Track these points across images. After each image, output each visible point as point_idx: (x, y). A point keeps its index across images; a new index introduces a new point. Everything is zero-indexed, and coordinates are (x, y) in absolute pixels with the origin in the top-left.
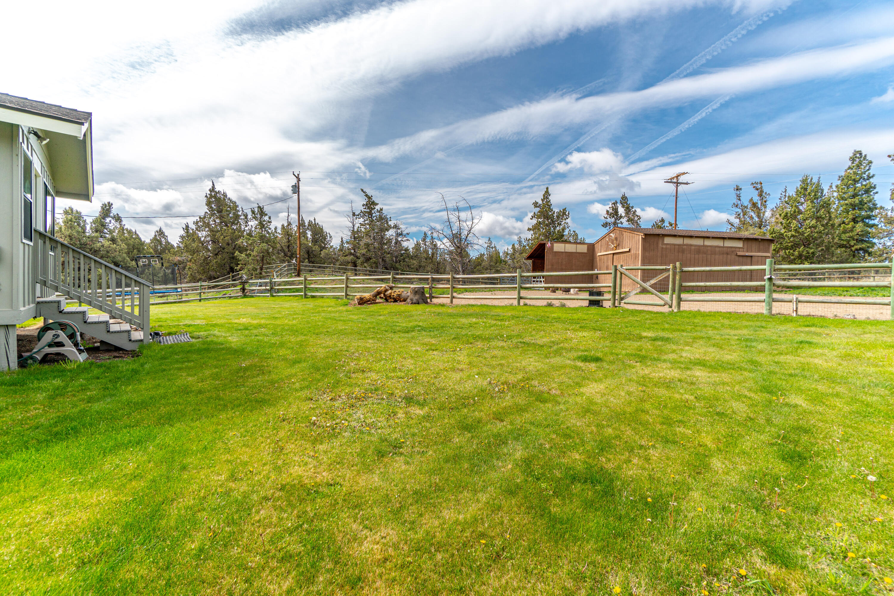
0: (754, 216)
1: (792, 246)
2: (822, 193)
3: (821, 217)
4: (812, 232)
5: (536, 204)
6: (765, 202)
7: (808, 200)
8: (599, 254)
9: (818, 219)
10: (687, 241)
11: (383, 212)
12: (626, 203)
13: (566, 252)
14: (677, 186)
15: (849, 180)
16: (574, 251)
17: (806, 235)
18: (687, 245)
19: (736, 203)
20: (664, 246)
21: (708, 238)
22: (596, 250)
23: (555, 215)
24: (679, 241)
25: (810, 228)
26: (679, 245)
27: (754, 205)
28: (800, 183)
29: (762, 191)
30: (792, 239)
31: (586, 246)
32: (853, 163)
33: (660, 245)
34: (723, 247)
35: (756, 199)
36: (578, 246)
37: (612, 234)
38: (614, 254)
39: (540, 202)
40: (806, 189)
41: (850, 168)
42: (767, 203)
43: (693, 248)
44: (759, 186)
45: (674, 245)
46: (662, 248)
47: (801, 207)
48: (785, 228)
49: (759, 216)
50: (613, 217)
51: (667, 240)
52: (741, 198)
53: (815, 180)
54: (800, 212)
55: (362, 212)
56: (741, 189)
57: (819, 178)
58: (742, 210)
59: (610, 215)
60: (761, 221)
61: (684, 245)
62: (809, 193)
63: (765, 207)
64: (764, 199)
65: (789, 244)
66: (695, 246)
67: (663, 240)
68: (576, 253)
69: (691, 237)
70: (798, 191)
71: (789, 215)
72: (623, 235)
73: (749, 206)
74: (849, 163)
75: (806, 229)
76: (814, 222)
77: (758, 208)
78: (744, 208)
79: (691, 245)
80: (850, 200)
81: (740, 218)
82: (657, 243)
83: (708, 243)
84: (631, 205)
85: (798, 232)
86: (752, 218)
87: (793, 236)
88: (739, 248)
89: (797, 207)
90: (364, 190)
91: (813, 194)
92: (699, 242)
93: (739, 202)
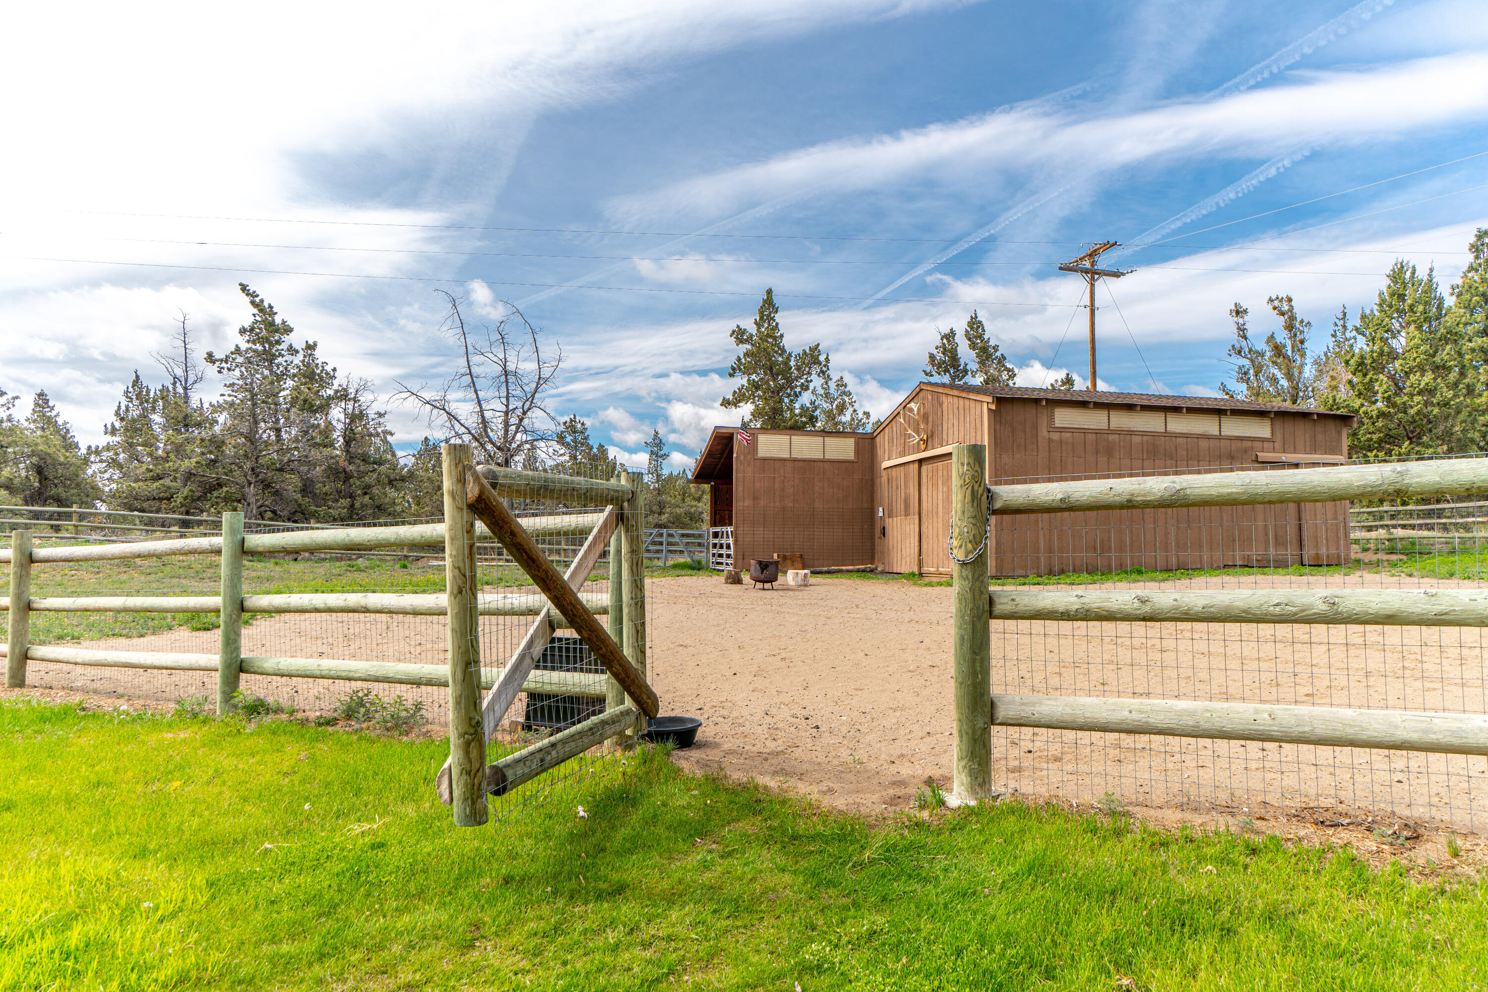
0: (1279, 375)
1: (1380, 441)
2: (1440, 307)
3: (1444, 367)
4: (1426, 404)
5: (740, 335)
6: (1302, 342)
7: (1408, 324)
8: (886, 464)
9: (1441, 369)
10: (1121, 420)
11: (317, 353)
12: (980, 337)
13: (795, 460)
14: (1093, 279)
15: (1473, 295)
16: (818, 455)
17: (1412, 412)
18: (1119, 432)
19: (1237, 346)
20: (1055, 436)
21: (1176, 410)
22: (880, 452)
23: (792, 363)
24: (1095, 420)
25: (1420, 393)
26: (1097, 432)
27: (1278, 350)
28: (1389, 282)
29: (1292, 318)
30: (1380, 424)
31: (850, 442)
32: (1477, 257)
33: (1043, 433)
34: (1220, 438)
35: (1282, 337)
36: (828, 440)
37: (912, 405)
38: (921, 461)
39: (752, 329)
40: (1402, 297)
41: (1471, 268)
42: (1306, 345)
43: (1136, 439)
44: (1286, 308)
45: (1084, 431)
46: (1050, 441)
47: (1394, 343)
48: (1360, 395)
49: (1289, 376)
50: (946, 371)
51: (1064, 417)
52: (1248, 335)
53: (1422, 274)
54: (1393, 356)
55: (238, 350)
56: (1245, 311)
57: (1431, 270)
58: (1252, 361)
59: (939, 367)
60: (1296, 388)
61: (1110, 431)
62: (1411, 307)
63: (1303, 355)
64: (1299, 337)
65: (1375, 437)
66: (1143, 434)
67: (1051, 418)
68: (824, 461)
69: (1129, 407)
70: (1383, 301)
71: (1368, 361)
72: (941, 405)
73: (1268, 354)
74: (1471, 257)
75: (1412, 395)
76: (1429, 377)
77: (1285, 357)
78: (1255, 355)
79: (1131, 433)
80: (1479, 340)
81: (1247, 381)
82: (1035, 427)
83: (1178, 425)
84: (992, 343)
85: (1394, 405)
86: (1274, 380)
87: (1382, 414)
88: (1263, 440)
89: (1385, 340)
90: (252, 288)
91: (1421, 308)
92: (1152, 423)
93: (1244, 343)
